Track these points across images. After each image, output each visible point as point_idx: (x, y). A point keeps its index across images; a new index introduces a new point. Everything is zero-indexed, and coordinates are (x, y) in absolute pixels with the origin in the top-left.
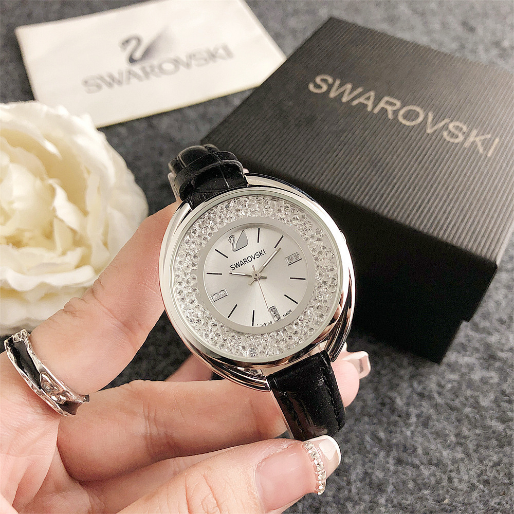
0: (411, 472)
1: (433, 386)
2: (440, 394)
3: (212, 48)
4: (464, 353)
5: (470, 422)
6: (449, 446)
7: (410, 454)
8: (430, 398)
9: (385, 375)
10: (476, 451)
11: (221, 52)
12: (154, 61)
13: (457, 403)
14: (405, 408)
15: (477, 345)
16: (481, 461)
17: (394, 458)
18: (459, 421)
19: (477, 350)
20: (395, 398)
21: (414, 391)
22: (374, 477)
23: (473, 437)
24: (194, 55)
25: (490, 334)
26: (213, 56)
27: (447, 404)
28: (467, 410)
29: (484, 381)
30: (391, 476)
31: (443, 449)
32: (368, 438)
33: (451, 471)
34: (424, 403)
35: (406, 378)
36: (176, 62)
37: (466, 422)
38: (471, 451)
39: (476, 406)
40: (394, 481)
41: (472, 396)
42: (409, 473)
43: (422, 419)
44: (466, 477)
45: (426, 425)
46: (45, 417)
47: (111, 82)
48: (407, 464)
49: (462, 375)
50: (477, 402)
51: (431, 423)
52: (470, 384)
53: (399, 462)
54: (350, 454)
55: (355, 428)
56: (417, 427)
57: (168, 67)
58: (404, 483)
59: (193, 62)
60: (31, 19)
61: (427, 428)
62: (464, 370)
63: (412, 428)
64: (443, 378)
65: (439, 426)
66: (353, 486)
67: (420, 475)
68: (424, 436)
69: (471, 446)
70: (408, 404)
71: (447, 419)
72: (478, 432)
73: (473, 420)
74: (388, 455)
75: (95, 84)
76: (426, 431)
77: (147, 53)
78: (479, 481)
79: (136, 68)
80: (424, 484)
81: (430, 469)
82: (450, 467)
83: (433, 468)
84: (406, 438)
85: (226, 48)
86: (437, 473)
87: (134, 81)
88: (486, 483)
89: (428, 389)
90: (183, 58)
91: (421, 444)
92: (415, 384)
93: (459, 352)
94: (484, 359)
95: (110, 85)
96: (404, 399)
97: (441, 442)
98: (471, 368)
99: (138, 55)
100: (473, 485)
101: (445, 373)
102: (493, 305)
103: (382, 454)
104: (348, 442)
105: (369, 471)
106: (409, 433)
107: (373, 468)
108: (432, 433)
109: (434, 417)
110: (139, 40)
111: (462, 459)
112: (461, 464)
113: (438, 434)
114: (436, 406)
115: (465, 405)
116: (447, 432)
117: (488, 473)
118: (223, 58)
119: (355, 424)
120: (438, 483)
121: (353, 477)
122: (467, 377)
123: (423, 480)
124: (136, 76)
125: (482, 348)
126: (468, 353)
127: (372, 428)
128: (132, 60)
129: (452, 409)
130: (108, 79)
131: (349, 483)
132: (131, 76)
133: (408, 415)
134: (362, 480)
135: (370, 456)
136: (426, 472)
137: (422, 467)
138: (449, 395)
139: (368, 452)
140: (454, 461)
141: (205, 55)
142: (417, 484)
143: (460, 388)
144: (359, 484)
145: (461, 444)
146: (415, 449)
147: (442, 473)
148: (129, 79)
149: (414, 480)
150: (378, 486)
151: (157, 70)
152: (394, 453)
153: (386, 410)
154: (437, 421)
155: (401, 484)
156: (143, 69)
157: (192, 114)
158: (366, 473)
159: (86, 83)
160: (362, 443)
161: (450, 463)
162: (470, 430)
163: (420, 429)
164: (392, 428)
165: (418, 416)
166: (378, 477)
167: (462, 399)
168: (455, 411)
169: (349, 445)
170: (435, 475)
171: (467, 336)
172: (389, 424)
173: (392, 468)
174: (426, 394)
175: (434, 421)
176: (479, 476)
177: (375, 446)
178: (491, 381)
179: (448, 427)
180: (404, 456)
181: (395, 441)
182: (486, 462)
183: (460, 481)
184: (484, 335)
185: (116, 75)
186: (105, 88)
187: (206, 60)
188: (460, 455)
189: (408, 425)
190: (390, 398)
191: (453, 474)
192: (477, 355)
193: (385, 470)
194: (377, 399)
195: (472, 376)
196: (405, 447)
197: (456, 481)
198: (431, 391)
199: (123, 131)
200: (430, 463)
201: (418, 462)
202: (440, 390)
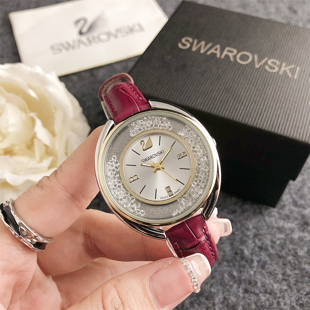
0: (253, 298)
1: (268, 243)
2: (272, 247)
3: (131, 25)
4: (288, 220)
5: (291, 266)
6: (278, 281)
7: (253, 286)
8: (266, 250)
9: (238, 235)
10: (295, 284)
11: (137, 27)
12: (95, 34)
13: (283, 253)
14: (250, 256)
15: (296, 216)
16: (298, 291)
17: (243, 289)
18: (284, 265)
19: (296, 219)
20: (244, 249)
21: (256, 245)
22: (230, 301)
23: (293, 276)
24: (120, 30)
25: (304, 208)
26: (131, 30)
27: (277, 254)
28: (290, 258)
29: (301, 239)
30: (241, 301)
31: (274, 283)
32: (226, 276)
33: (279, 298)
34: (262, 253)
35: (251, 237)
36: (109, 34)
37: (289, 266)
38: (292, 285)
39: (296, 255)
40: (243, 303)
41: (293, 249)
42: (252, 298)
43: (261, 264)
44: (288, 302)
45: (263, 267)
46: (24, 252)
47: (68, 47)
48: (251, 293)
49: (287, 235)
50: (296, 253)
51: (266, 266)
52: (292, 241)
53: (246, 291)
54: (215, 286)
55: (218, 269)
56: (257, 268)
57: (104, 37)
58: (249, 305)
59: (119, 34)
60: (19, 7)
61: (264, 269)
62: (288, 232)
63: (255, 269)
64: (275, 237)
65: (271, 268)
66: (217, 307)
67: (259, 300)
68: (262, 274)
69: (292, 281)
70: (252, 254)
71: (277, 264)
72: (296, 272)
73: (294, 265)
74: (239, 287)
75: (58, 48)
76: (263, 271)
77: (91, 28)
78: (297, 304)
79: (84, 38)
80: (262, 306)
81: (265, 296)
82: (278, 295)
83: (268, 295)
84: (250, 275)
85: (140, 25)
86: (270, 299)
87: (82, 46)
88: (302, 305)
89: (265, 244)
90: (113, 31)
91: (260, 280)
92: (257, 241)
93: (284, 220)
94: (301, 225)
95: (67, 49)
96: (250, 251)
97: (272, 279)
98: (292, 231)
99: (85, 30)
100: (293, 307)
101: (276, 234)
102: (307, 190)
103: (235, 286)
104: (214, 278)
105: (227, 297)
106: (252, 273)
107: (229, 295)
108: (267, 273)
109: (269, 262)
110: (85, 20)
111: (286, 290)
112: (286, 293)
113: (270, 273)
114: (270, 255)
115: (288, 255)
116: (277, 272)
117: (303, 299)
118: (137, 31)
119: (218, 267)
120: (271, 305)
121: (217, 301)
122: (290, 237)
123: (262, 303)
124: (83, 43)
125: (299, 218)
126: (291, 221)
127: (229, 269)
128: (81, 33)
129: (280, 257)
130: (66, 45)
131: (214, 305)
132: (81, 44)
133: (252, 261)
134: (222, 303)
135: (227, 287)
136: (263, 298)
137: (261, 295)
138: (278, 248)
139: (226, 285)
140: (281, 291)
141: (127, 30)
142: (257, 306)
143: (285, 244)
144: (220, 306)
145: (285, 280)
146: (256, 283)
147: (273, 298)
148: (79, 45)
149: (256, 303)
150: (233, 307)
151: (96, 39)
152: (243, 286)
153: (238, 258)
154: (271, 265)
155: (247, 306)
156: (88, 39)
157: (118, 67)
158: (225, 299)
159: (52, 48)
160: (222, 279)
161: (278, 292)
162: (291, 271)
163: (260, 270)
164: (242, 269)
165: (258, 262)
166: (232, 301)
167: (286, 250)
168: (282, 258)
169: (214, 280)
170: (269, 300)
171: (290, 210)
172: (240, 266)
173: (241, 295)
174: (264, 247)
175: (268, 265)
176: (297, 301)
177: (231, 281)
178: (305, 239)
179: (278, 269)
180: (249, 287)
181: (243, 277)
182: (302, 292)
183: (285, 304)
184: (301, 209)
185: (71, 43)
186: (64, 51)
187: (127, 33)
188: (285, 287)
189: (252, 268)
190: (241, 250)
191: (280, 300)
192: (296, 222)
193: (237, 296)
194: (232, 250)
195: (293, 236)
196: (250, 281)
197: (282, 304)
198: (267, 245)
199: (75, 78)
200: (266, 292)
201: (258, 292)
202: (273, 245)
